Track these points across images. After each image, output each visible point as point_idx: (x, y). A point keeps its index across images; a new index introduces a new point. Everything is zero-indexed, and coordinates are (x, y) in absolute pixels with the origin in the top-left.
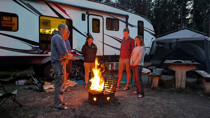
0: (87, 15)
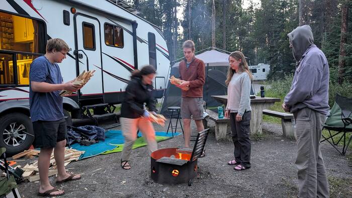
0: (73, 15)
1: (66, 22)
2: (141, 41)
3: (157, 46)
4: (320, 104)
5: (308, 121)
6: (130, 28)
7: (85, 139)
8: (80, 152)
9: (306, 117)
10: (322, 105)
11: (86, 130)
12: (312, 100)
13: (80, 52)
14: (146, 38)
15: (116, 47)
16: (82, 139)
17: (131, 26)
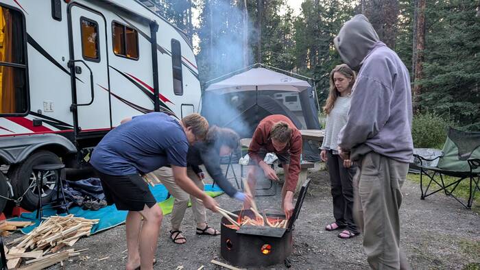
0: (66, 4)
1: (56, 16)
2: (163, 51)
3: (182, 59)
4: (393, 144)
5: (376, 175)
6: (147, 31)
7: (90, 200)
8: (90, 222)
9: (373, 168)
10: (397, 146)
11: (90, 185)
12: (378, 138)
13: (77, 64)
14: (168, 47)
15: (128, 58)
16: (86, 200)
17: (149, 28)
